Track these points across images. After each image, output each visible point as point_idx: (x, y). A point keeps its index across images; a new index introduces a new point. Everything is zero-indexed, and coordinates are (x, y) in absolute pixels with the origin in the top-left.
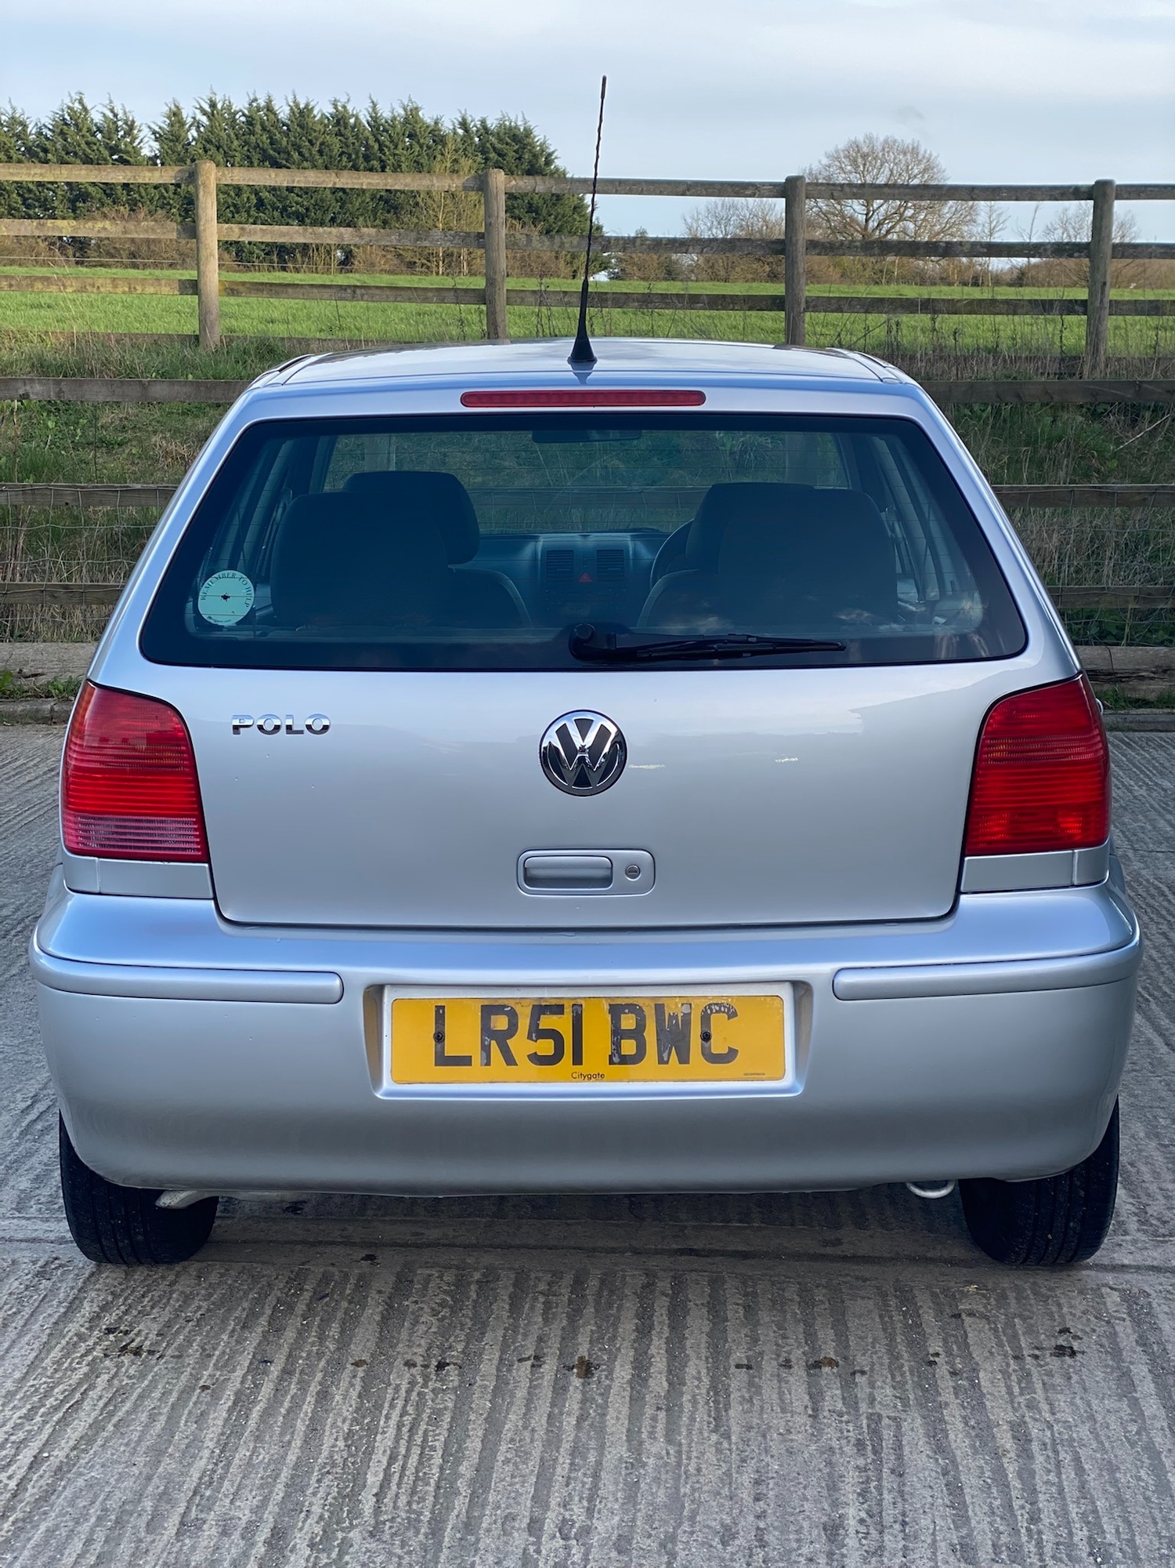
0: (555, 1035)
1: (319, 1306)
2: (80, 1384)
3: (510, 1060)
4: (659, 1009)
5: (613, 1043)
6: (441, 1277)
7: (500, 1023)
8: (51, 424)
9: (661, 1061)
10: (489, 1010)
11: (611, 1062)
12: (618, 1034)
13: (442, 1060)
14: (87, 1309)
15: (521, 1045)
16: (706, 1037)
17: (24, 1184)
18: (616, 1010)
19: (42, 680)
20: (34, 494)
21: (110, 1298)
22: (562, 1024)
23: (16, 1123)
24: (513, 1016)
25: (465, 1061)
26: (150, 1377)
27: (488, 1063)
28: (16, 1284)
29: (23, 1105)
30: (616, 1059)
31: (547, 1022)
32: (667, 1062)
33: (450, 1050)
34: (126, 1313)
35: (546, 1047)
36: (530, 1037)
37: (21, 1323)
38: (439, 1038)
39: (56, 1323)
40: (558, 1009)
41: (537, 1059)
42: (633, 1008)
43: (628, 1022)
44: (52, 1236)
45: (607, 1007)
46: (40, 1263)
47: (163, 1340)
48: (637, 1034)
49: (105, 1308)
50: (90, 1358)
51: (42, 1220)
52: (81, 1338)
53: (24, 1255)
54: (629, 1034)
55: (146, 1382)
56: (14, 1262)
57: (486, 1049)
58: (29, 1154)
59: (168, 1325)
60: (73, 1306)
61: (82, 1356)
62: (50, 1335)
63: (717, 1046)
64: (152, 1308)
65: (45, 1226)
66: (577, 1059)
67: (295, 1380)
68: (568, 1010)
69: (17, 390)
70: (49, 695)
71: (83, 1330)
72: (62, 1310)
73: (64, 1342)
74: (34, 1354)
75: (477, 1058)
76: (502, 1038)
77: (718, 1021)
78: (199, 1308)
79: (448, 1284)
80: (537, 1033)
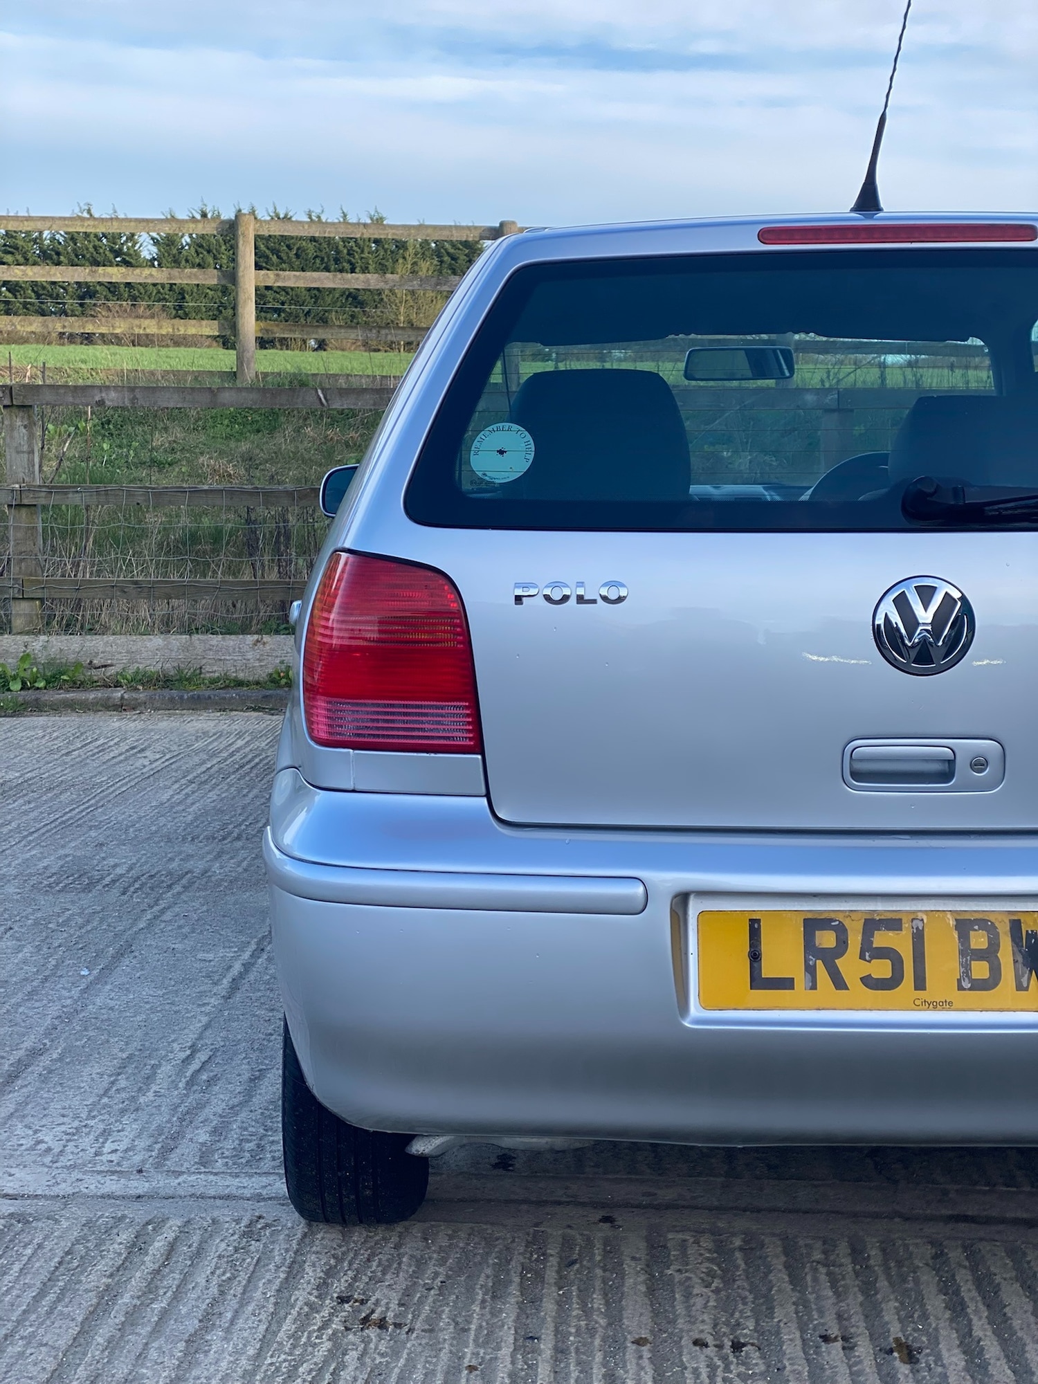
0: (887, 953)
1: (571, 1273)
2: (326, 1362)
3: (839, 983)
4: (1016, 925)
5: (961, 964)
6: (697, 1242)
7: (827, 939)
8: (106, 446)
9: (1020, 987)
10: (812, 925)
11: (960, 988)
12: (967, 954)
13: (758, 981)
14: (311, 1274)
15: (850, 965)
17: (203, 1136)
18: (964, 926)
19: (112, 671)
20: (107, 495)
21: (332, 1262)
22: (901, 942)
23: (180, 1073)
24: (841, 932)
25: (786, 984)
26: (405, 1356)
27: (814, 987)
28: (223, 1245)
29: (183, 1055)
30: (966, 984)
31: (881, 939)
32: (1027, 989)
33: (767, 972)
34: (355, 1279)
35: (882, 969)
36: (862, 957)
37: (240, 1290)
38: (755, 957)
39: (278, 1291)
40: (893, 924)
41: (868, 982)
42: (984, 923)
43: (979, 940)
44: (247, 1193)
45: (952, 923)
46: (244, 1222)
47: (406, 1311)
48: (990, 955)
49: (330, 1273)
50: (330, 1331)
51: (230, 1174)
52: (313, 1308)
53: (224, 1214)
54: (980, 955)
55: (402, 1361)
56: (214, 1221)
57: (810, 970)
58: (201, 1106)
59: (407, 1293)
60: (294, 1271)
61: (320, 1329)
62: (276, 1304)
64: (384, 1274)
65: (236, 1182)
66: (920, 984)
67: (572, 1361)
68: (907, 926)
69: (93, 397)
70: (119, 685)
71: (313, 1298)
72: (283, 1276)
73: (294, 1312)
74: (263, 1327)
75: (800, 983)
76: (830, 957)
78: (436, 1274)
79: (709, 1251)
80: (870, 952)
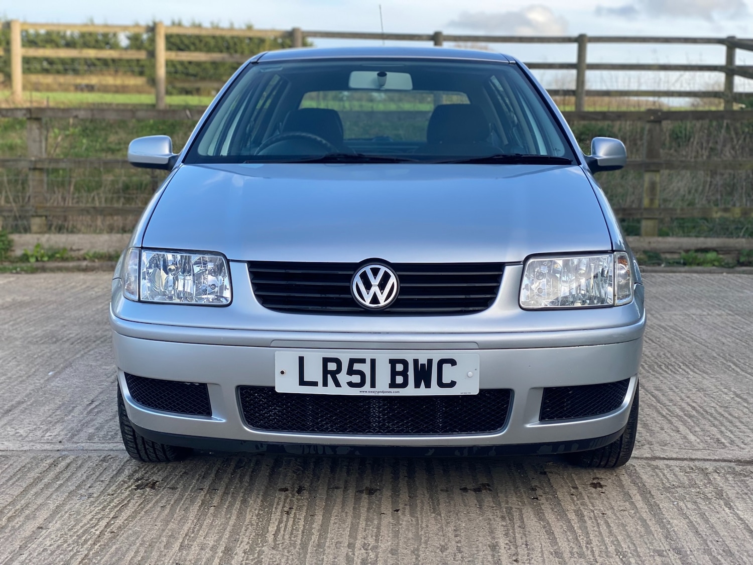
1: (239, 471)
2: (126, 498)
14: (126, 472)
17: (91, 430)
19: (82, 252)
21: (137, 468)
23: (85, 409)
26: (160, 495)
28: (91, 464)
29: (88, 403)
34: (146, 473)
37: (96, 477)
39: (112, 478)
44: (106, 449)
46: (103, 456)
47: (164, 482)
49: (135, 472)
50: (130, 489)
51: (101, 443)
52: (125, 482)
53: (94, 455)
55: (158, 497)
56: (89, 457)
58: (92, 420)
59: (167, 477)
60: (120, 472)
61: (126, 488)
62: (110, 481)
64: (158, 471)
65: (103, 445)
67: (230, 496)
69: (72, 114)
70: (85, 259)
71: (126, 479)
72: (115, 473)
73: (117, 484)
74: (103, 488)
78: (181, 471)
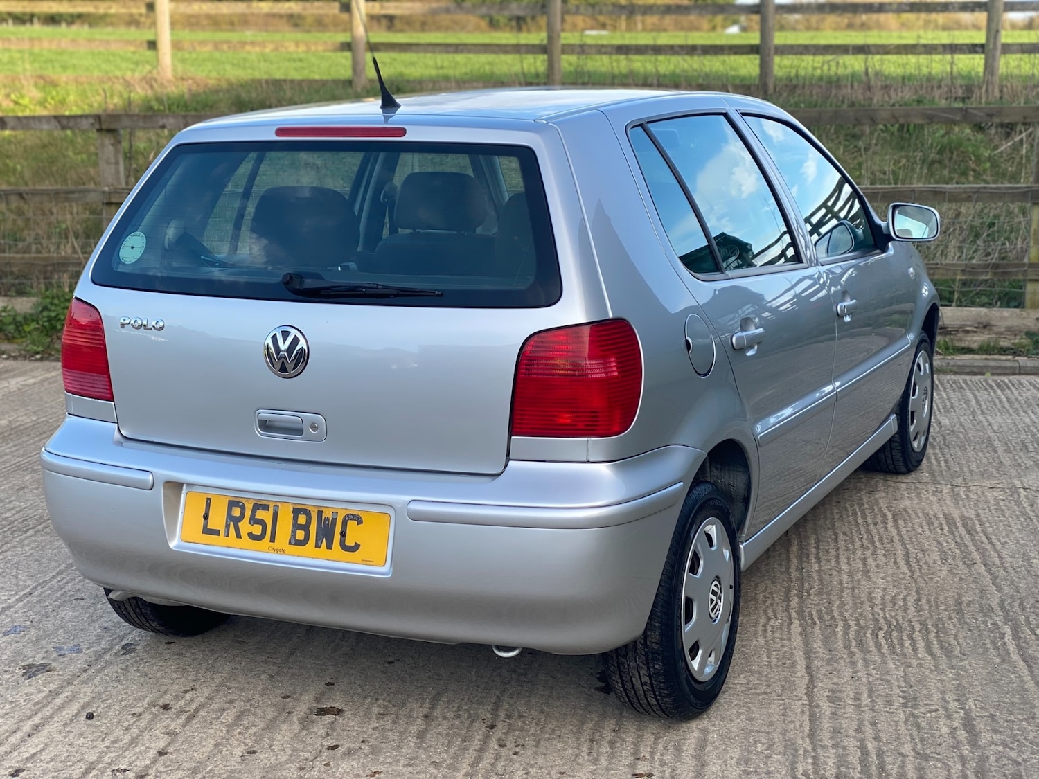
0: (262, 522)
3: (239, 535)
4: (320, 513)
5: (292, 532)
7: (236, 512)
9: (317, 546)
10: (233, 504)
11: (290, 543)
12: (296, 526)
13: (207, 531)
15: (245, 527)
16: (343, 535)
18: (297, 512)
22: (266, 516)
24: (243, 508)
25: (216, 532)
27: (227, 536)
30: (293, 542)
31: (260, 514)
32: (320, 547)
33: (210, 525)
35: (257, 530)
36: (250, 523)
38: (206, 517)
40: (266, 508)
41: (252, 536)
42: (305, 511)
43: (302, 520)
45: (291, 509)
48: (306, 528)
54: (301, 527)
57: (228, 527)
63: (349, 542)
66: (272, 540)
68: (271, 509)
75: (222, 533)
76: (237, 521)
77: (351, 524)
80: (254, 521)
